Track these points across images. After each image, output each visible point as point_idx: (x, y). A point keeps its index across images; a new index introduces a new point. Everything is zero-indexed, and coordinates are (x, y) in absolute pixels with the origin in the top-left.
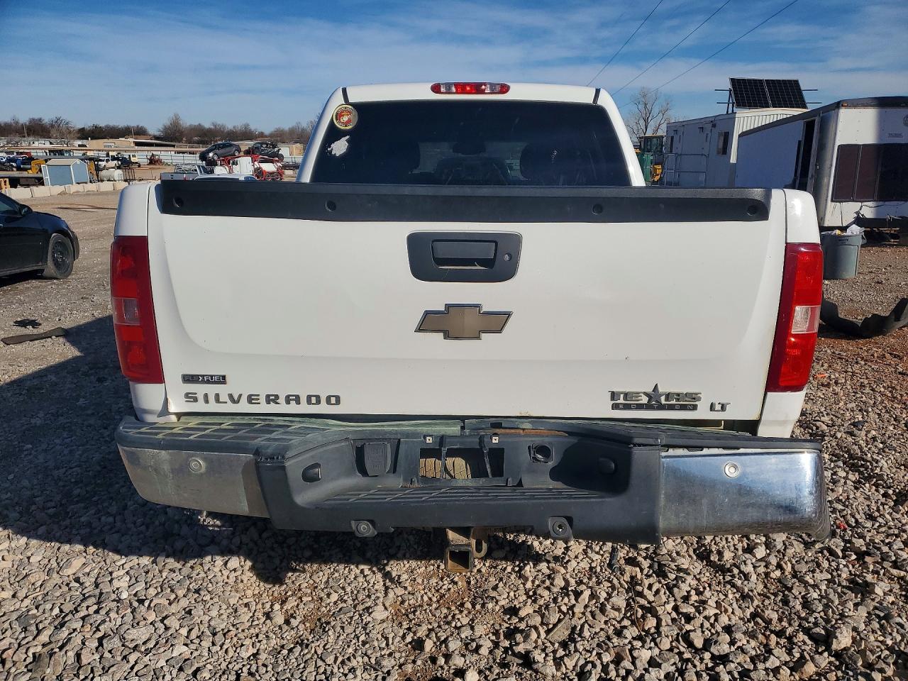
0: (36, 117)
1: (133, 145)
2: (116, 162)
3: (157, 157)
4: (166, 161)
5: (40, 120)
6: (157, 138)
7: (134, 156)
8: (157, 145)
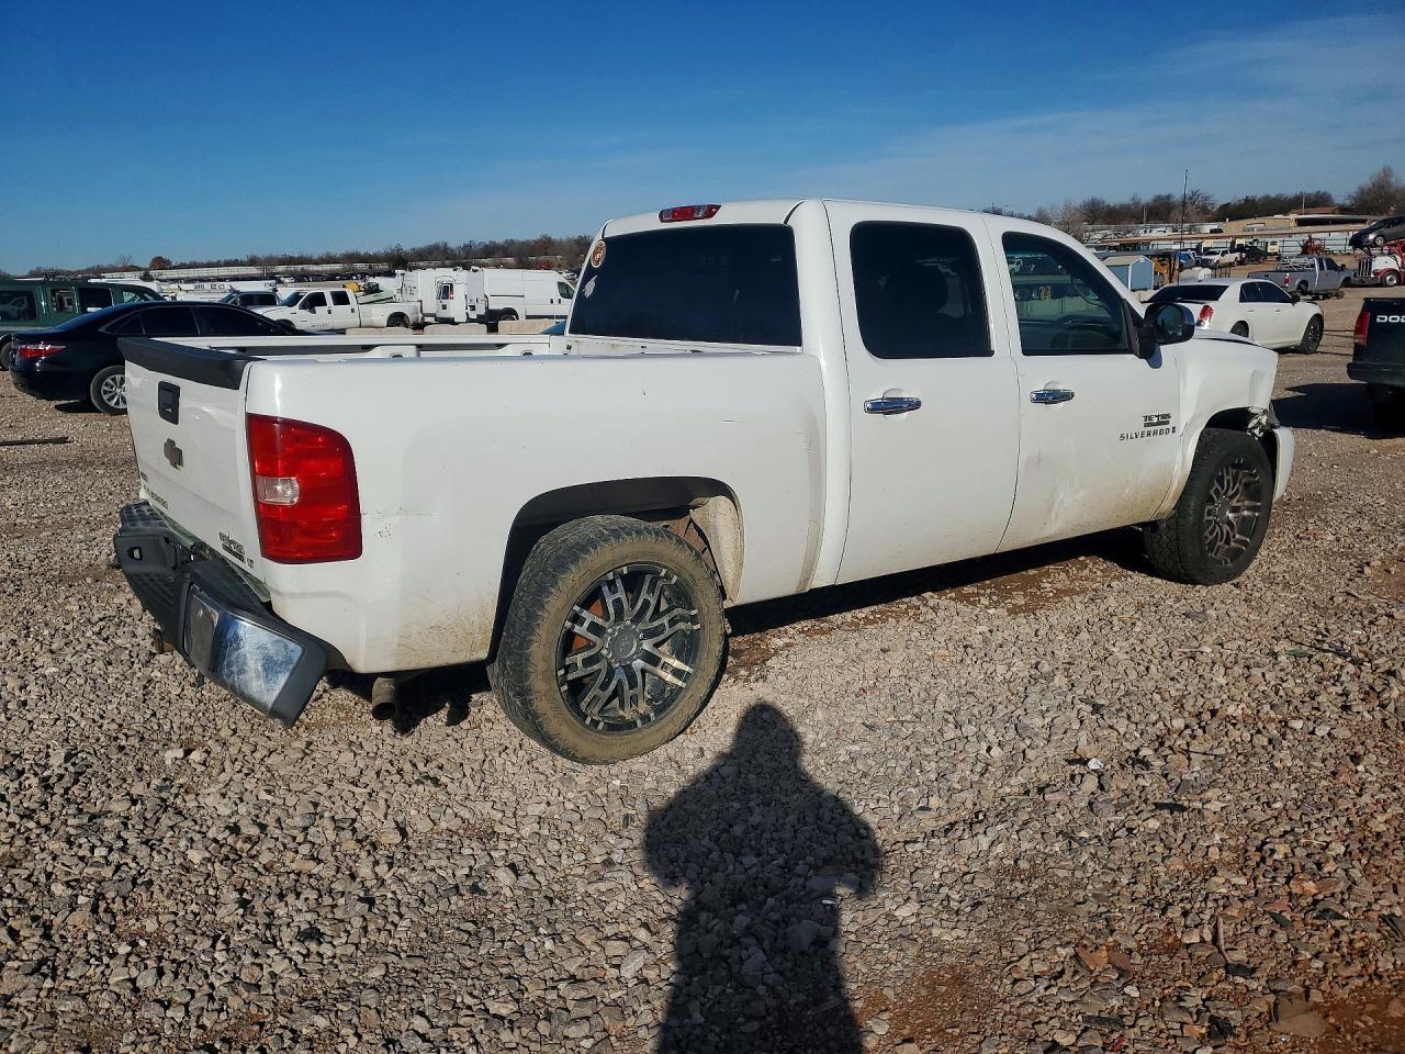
0: (1164, 193)
1: (1293, 224)
2: (1237, 255)
3: (1317, 242)
4: (1331, 248)
5: (1168, 197)
6: (1343, 209)
7: (1274, 243)
8: (1336, 222)
